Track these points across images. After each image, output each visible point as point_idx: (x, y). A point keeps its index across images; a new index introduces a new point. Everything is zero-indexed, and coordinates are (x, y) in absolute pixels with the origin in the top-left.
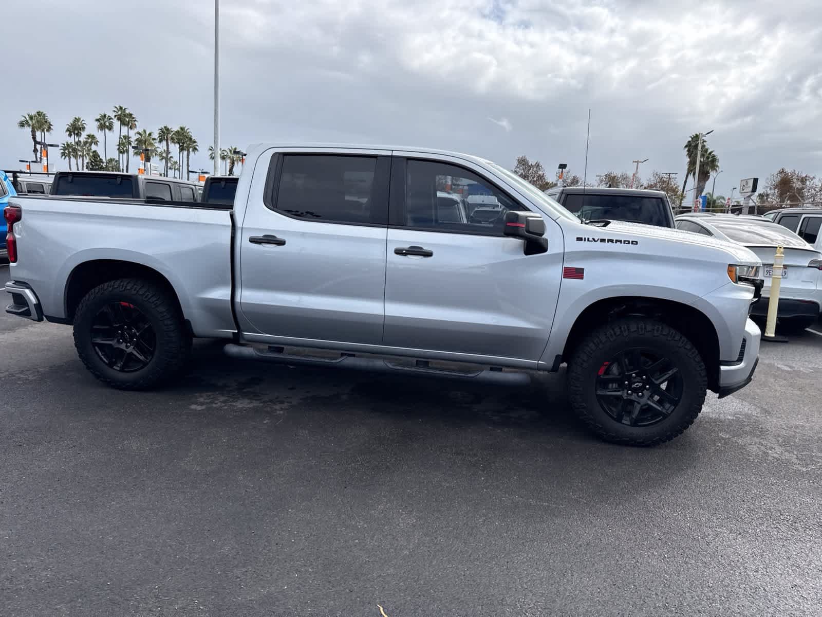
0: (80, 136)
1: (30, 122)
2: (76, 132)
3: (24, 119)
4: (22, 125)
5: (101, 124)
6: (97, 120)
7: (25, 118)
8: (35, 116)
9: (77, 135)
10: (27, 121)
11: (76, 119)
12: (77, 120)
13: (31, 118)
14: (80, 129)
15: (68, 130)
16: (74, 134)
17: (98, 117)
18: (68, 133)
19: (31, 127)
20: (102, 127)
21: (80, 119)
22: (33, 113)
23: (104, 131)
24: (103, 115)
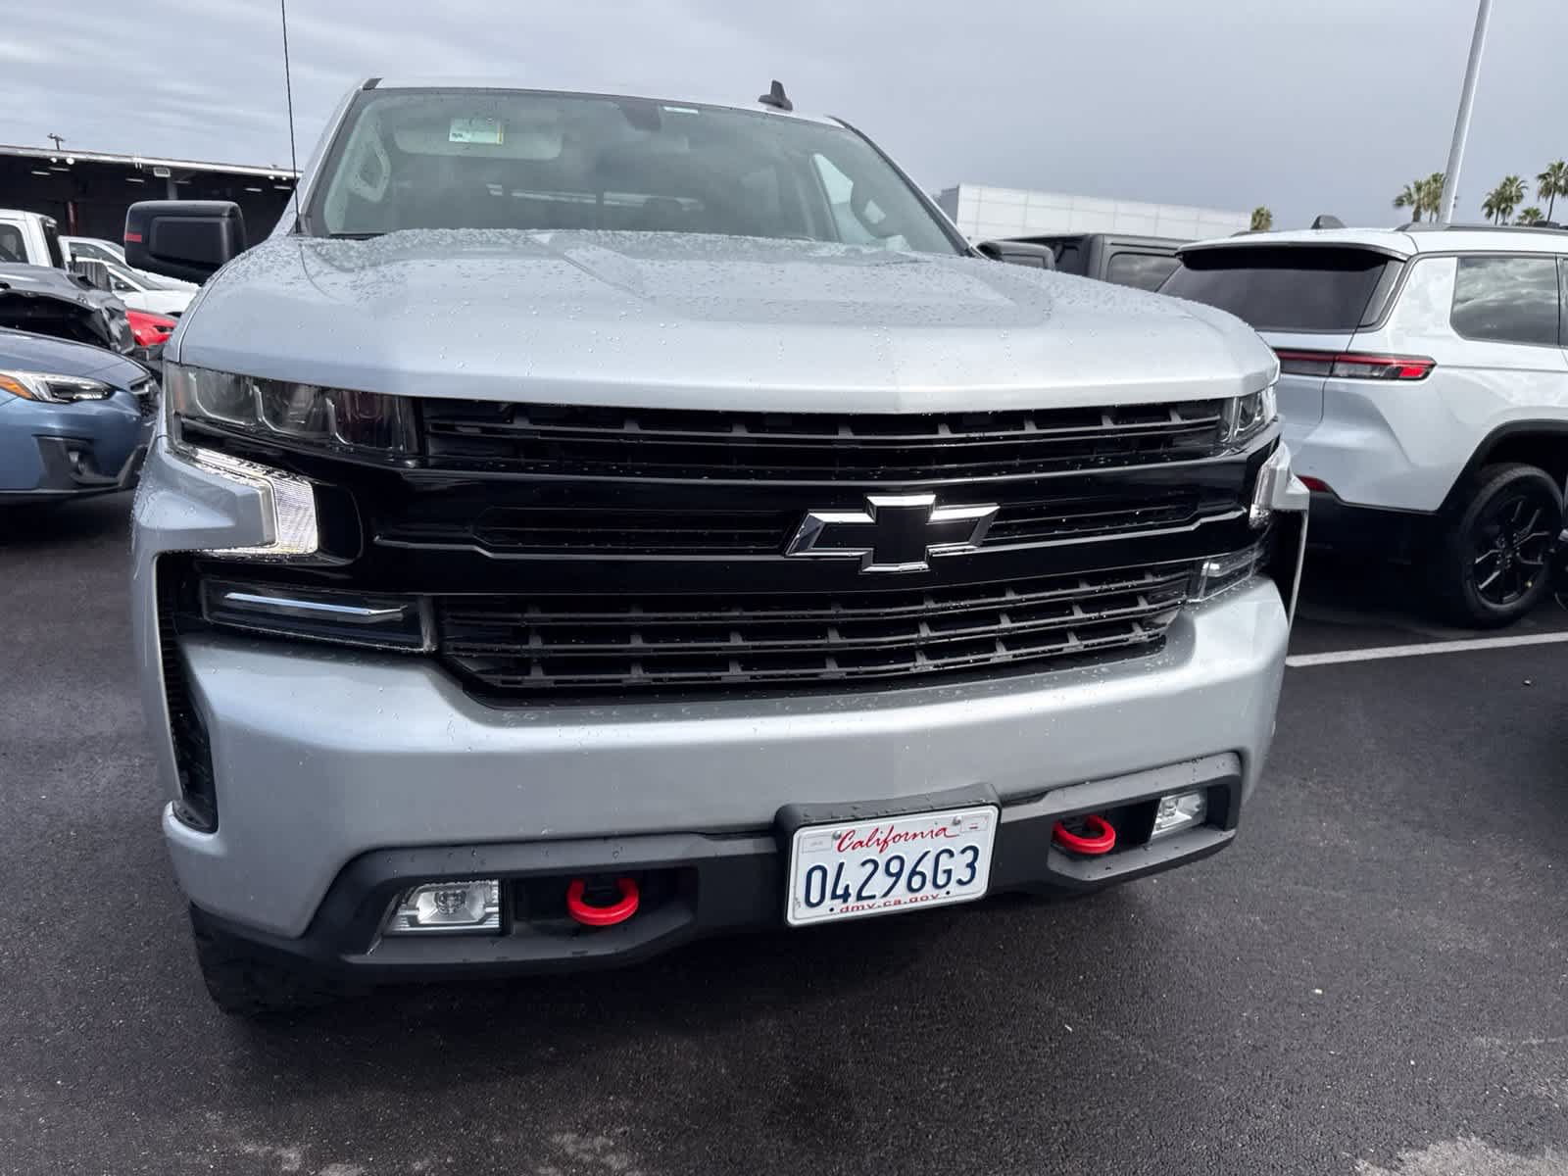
0: (1509, 214)
1: (1415, 197)
2: (1503, 206)
3: (1406, 190)
4: (1400, 203)
5: (1548, 183)
6: (1543, 177)
7: (1409, 189)
8: (1428, 183)
9: (1504, 211)
10: (1410, 195)
11: (1508, 179)
12: (1510, 182)
13: (1419, 188)
14: (1511, 199)
15: (1486, 205)
16: (1498, 209)
17: (1546, 171)
18: (1486, 210)
19: (1415, 206)
20: (1548, 191)
21: (1516, 179)
22: (1425, 177)
23: (1550, 199)
24: (1556, 164)
